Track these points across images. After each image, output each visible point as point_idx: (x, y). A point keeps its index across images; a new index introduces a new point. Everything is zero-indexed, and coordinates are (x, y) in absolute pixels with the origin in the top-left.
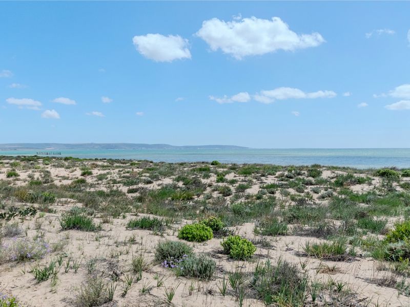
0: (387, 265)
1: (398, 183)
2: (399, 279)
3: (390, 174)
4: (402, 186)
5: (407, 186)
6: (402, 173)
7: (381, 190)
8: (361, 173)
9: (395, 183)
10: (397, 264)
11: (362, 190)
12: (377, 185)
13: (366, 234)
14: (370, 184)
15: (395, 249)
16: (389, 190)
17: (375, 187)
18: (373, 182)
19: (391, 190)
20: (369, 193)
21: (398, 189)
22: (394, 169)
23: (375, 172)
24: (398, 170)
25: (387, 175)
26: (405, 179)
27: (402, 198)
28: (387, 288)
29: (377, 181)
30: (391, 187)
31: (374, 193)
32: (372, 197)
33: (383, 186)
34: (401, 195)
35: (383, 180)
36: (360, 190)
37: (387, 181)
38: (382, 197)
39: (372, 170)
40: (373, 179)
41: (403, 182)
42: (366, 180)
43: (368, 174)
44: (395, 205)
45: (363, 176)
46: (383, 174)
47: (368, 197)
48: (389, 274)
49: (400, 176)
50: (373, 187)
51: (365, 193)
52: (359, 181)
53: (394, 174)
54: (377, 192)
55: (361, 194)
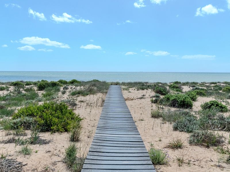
0: (12, 132)
1: (23, 89)
2: (17, 138)
3: (19, 84)
4: (25, 90)
5: (28, 90)
6: (25, 83)
7: (14, 93)
8: (3, 85)
9: (22, 89)
10: (17, 130)
11: (3, 94)
12: (12, 91)
13: (3, 118)
14: (8, 90)
15: (16, 122)
16: (18, 93)
17: (11, 92)
18: (10, 89)
19: (19, 92)
20: (7, 95)
21: (23, 92)
22: (22, 82)
23: (10, 84)
24: (24, 82)
25: (17, 85)
26: (27, 86)
27: (25, 97)
28: (10, 144)
29: (12, 88)
30: (19, 91)
31: (10, 95)
32: (8, 97)
33: (15, 91)
34: (25, 95)
35: (15, 88)
36: (2, 94)
37: (18, 88)
38: (14, 97)
39: (10, 83)
40: (10, 88)
41: (26, 88)
42: (5, 88)
43: (7, 85)
44: (21, 100)
45: (4, 86)
46: (15, 84)
47: (6, 98)
48: (11, 137)
49: (25, 85)
50: (9, 91)
51: (4, 95)
52: (1, 89)
53: (21, 84)
54: (12, 94)
55: (2, 96)
